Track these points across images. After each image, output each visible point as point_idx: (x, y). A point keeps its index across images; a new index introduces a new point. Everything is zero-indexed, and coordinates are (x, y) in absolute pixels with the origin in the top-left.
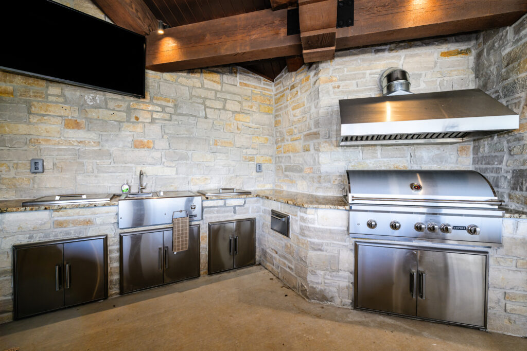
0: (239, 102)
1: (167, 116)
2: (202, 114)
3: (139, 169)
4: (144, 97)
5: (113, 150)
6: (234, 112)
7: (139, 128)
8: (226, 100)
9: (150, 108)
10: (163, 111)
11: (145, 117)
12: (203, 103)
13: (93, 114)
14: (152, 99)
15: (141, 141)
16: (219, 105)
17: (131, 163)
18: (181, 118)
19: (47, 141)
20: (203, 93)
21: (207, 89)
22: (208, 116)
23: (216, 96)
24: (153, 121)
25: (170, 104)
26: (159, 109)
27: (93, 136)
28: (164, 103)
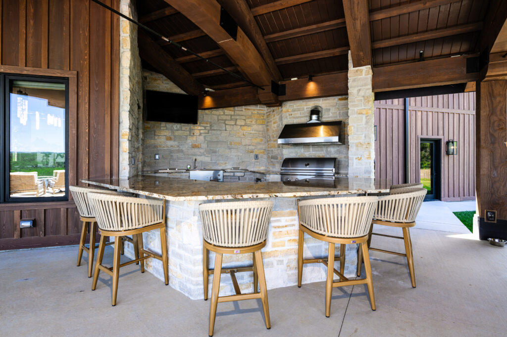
0: (245, 120)
1: (207, 131)
2: (224, 128)
3: (194, 158)
4: (197, 124)
5: (184, 149)
6: (241, 126)
7: (194, 138)
8: (237, 119)
9: (199, 128)
10: (205, 129)
11: (197, 133)
12: (225, 123)
13: (177, 133)
14: (200, 123)
15: (195, 145)
16: (233, 123)
17: (191, 155)
18: (213, 131)
19: (160, 146)
20: (224, 117)
21: (227, 115)
22: (227, 129)
23: (231, 118)
24: (200, 134)
25: (208, 125)
26: (203, 128)
27: (176, 143)
28: (205, 125)
